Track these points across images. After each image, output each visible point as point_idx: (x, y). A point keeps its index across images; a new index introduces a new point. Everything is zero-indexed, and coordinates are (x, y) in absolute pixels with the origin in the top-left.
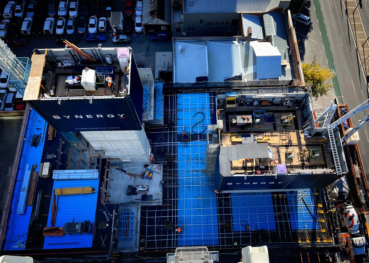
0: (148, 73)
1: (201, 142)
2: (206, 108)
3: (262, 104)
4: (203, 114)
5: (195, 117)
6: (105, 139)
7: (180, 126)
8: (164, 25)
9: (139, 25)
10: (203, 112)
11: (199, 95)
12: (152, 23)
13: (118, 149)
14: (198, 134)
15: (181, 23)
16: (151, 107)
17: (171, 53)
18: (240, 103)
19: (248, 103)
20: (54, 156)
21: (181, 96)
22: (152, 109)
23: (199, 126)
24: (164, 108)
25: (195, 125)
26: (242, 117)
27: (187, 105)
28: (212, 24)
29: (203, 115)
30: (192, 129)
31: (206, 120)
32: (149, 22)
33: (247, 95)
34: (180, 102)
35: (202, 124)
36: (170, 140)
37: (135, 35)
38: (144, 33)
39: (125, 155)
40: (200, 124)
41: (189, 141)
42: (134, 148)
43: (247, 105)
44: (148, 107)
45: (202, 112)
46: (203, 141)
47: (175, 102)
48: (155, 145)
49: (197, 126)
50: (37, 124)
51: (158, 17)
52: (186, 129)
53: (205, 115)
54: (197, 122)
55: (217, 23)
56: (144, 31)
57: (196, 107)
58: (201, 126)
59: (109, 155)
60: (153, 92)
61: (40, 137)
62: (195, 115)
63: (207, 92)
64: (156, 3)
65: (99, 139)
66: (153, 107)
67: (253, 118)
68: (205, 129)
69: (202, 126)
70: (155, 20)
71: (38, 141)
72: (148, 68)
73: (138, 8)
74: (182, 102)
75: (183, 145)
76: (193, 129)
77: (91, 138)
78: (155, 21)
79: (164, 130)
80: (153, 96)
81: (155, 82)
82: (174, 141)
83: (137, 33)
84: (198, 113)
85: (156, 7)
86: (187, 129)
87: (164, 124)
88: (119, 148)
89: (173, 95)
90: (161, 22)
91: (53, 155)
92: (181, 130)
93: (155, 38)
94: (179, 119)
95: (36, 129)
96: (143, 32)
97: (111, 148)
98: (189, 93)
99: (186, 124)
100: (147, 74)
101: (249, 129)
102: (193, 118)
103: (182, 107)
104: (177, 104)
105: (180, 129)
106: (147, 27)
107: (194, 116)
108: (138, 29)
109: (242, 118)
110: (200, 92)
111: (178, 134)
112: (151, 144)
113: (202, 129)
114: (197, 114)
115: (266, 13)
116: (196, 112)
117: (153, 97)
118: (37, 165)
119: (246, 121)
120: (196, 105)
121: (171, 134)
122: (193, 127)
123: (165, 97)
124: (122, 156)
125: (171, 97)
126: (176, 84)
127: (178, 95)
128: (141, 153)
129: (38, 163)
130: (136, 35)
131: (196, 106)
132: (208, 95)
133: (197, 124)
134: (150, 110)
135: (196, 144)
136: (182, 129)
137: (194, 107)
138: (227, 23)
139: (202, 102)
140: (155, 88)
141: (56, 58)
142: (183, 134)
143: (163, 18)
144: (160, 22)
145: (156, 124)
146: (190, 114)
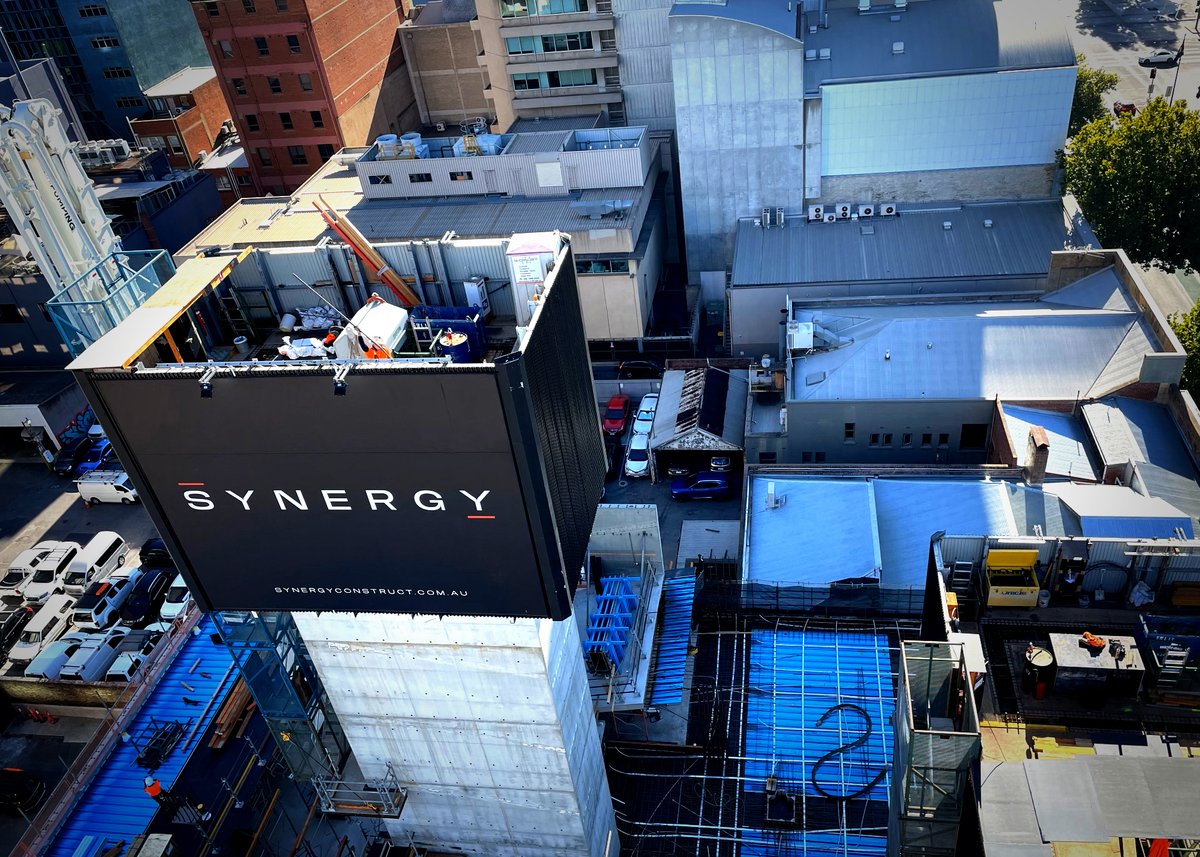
0: (641, 528)
1: (855, 839)
2: (875, 693)
3: (1177, 601)
4: (862, 713)
5: (825, 725)
6: (408, 711)
7: (756, 754)
8: (719, 454)
9: (639, 455)
10: (863, 706)
11: (845, 642)
12: (680, 446)
13: (465, 789)
14: (841, 799)
15: (778, 435)
16: (639, 656)
17: (737, 523)
18: (1057, 588)
19: (1100, 596)
20: (203, 811)
21: (766, 638)
22: (645, 667)
23: (846, 766)
24: (696, 681)
25: (827, 758)
26: (1080, 637)
27: (792, 676)
28: (888, 438)
29: (864, 721)
30: (814, 773)
31: (877, 742)
32: (674, 440)
33: (1092, 539)
34: (762, 662)
35: (857, 756)
36: (711, 817)
37: (623, 484)
38: (653, 478)
39: (491, 836)
40: (851, 755)
41: (798, 826)
42: (535, 784)
43: (1095, 604)
44: (628, 658)
45: (856, 704)
46: (863, 832)
47: (739, 659)
48: (639, 829)
49: (838, 766)
50: (194, 684)
51: (702, 425)
52: (785, 775)
53: (873, 720)
54: (835, 747)
55: (907, 438)
56: (653, 473)
57: (832, 685)
58: (854, 767)
59: (424, 822)
60: (654, 605)
61: (185, 734)
62: (825, 717)
63: (879, 632)
64: (699, 392)
65: (385, 709)
66: (649, 656)
67: (1143, 647)
68: (871, 780)
69: (861, 767)
70: (691, 433)
71: (170, 747)
72: (647, 506)
73: (643, 415)
74: (770, 662)
75: (767, 846)
76: (817, 776)
77: (353, 697)
78: (691, 438)
79: (687, 767)
80: (653, 618)
81: (670, 575)
82: (728, 821)
83: (631, 478)
84: (839, 707)
85: (699, 403)
86: (790, 775)
87: (690, 741)
88: (467, 783)
89: (736, 633)
90: (710, 442)
91: (200, 806)
92: (762, 773)
93: (687, 490)
94: (755, 727)
95: (183, 704)
96: (650, 477)
97: (434, 777)
98: (801, 630)
99: (785, 752)
100: (641, 531)
101: (1128, 710)
102: (817, 726)
103: (769, 681)
104: (748, 667)
105: (757, 769)
106: (665, 458)
107: (822, 719)
108: (634, 467)
109: (1082, 644)
110: (846, 629)
111: (747, 788)
112: (619, 824)
113: (860, 779)
114: (832, 711)
115: (1091, 401)
116: (833, 705)
117: (654, 621)
118: (124, 844)
119: (1106, 661)
120: (833, 678)
121: (713, 785)
122: (817, 766)
123: (700, 640)
124: (478, 841)
125: (727, 641)
126: (752, 588)
127: (755, 633)
128: (566, 830)
129: (127, 839)
130: (626, 484)
131: (830, 681)
132: (882, 643)
133: (832, 755)
134: (636, 666)
135: (833, 848)
136: (768, 769)
137: (821, 684)
138: (944, 438)
139: (859, 667)
140: (663, 592)
141: (282, 294)
142: (771, 792)
143: (716, 429)
144: (707, 442)
145: (655, 738)
146: (806, 711)
